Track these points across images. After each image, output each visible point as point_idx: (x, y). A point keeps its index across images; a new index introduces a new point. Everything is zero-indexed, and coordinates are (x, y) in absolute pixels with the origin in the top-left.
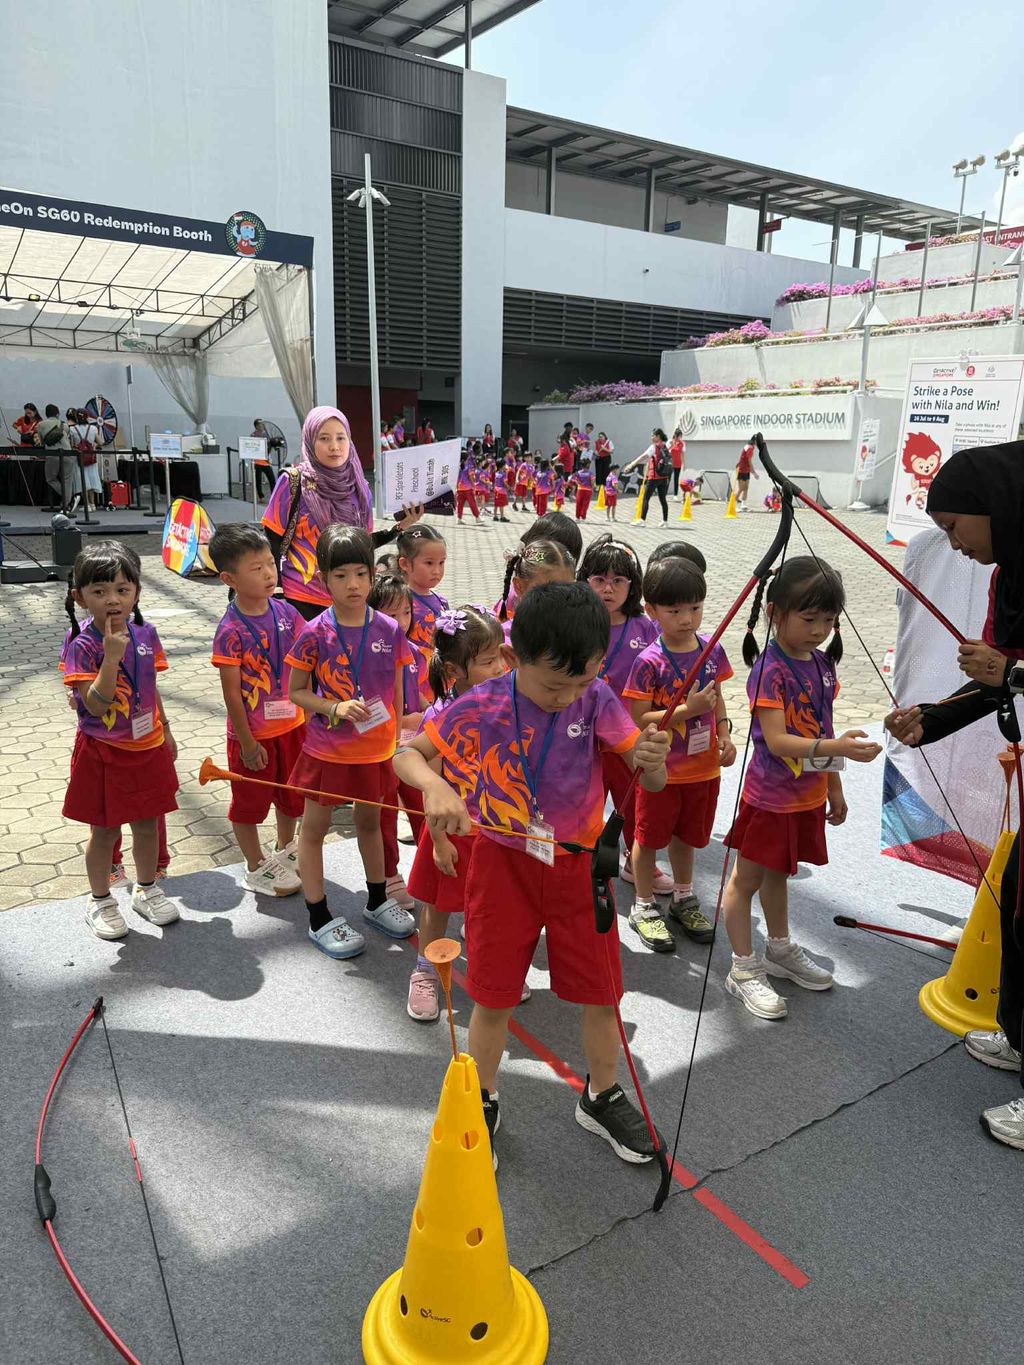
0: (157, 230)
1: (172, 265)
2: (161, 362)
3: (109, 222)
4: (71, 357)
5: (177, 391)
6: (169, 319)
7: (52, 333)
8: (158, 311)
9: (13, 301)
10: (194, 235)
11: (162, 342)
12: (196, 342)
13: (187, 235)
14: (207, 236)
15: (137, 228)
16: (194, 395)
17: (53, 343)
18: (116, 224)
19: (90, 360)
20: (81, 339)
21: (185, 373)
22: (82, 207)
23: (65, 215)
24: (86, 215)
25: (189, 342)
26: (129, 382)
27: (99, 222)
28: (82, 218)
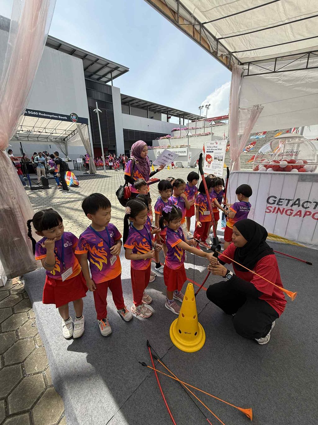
0: (55, 117)
1: (58, 124)
2: (57, 143)
3: (44, 115)
4: (38, 143)
5: (61, 150)
6: (58, 135)
7: (33, 138)
8: (56, 133)
9: (24, 131)
10: (63, 118)
11: (57, 140)
12: (64, 140)
13: (62, 117)
14: (66, 118)
15: (51, 116)
16: (65, 150)
17: (33, 140)
18: (46, 115)
19: (41, 143)
20: (39, 139)
21: (62, 146)
22: (38, 112)
23: (34, 113)
24: (39, 113)
25: (63, 140)
26: (51, 148)
27: (42, 114)
28: (38, 114)
